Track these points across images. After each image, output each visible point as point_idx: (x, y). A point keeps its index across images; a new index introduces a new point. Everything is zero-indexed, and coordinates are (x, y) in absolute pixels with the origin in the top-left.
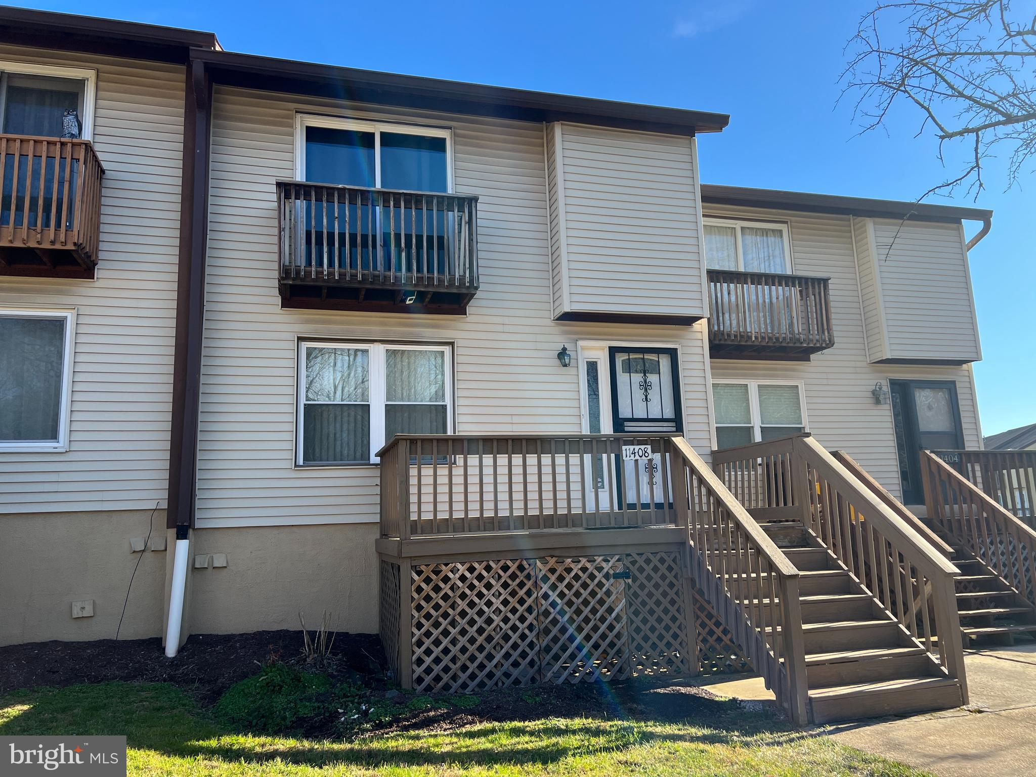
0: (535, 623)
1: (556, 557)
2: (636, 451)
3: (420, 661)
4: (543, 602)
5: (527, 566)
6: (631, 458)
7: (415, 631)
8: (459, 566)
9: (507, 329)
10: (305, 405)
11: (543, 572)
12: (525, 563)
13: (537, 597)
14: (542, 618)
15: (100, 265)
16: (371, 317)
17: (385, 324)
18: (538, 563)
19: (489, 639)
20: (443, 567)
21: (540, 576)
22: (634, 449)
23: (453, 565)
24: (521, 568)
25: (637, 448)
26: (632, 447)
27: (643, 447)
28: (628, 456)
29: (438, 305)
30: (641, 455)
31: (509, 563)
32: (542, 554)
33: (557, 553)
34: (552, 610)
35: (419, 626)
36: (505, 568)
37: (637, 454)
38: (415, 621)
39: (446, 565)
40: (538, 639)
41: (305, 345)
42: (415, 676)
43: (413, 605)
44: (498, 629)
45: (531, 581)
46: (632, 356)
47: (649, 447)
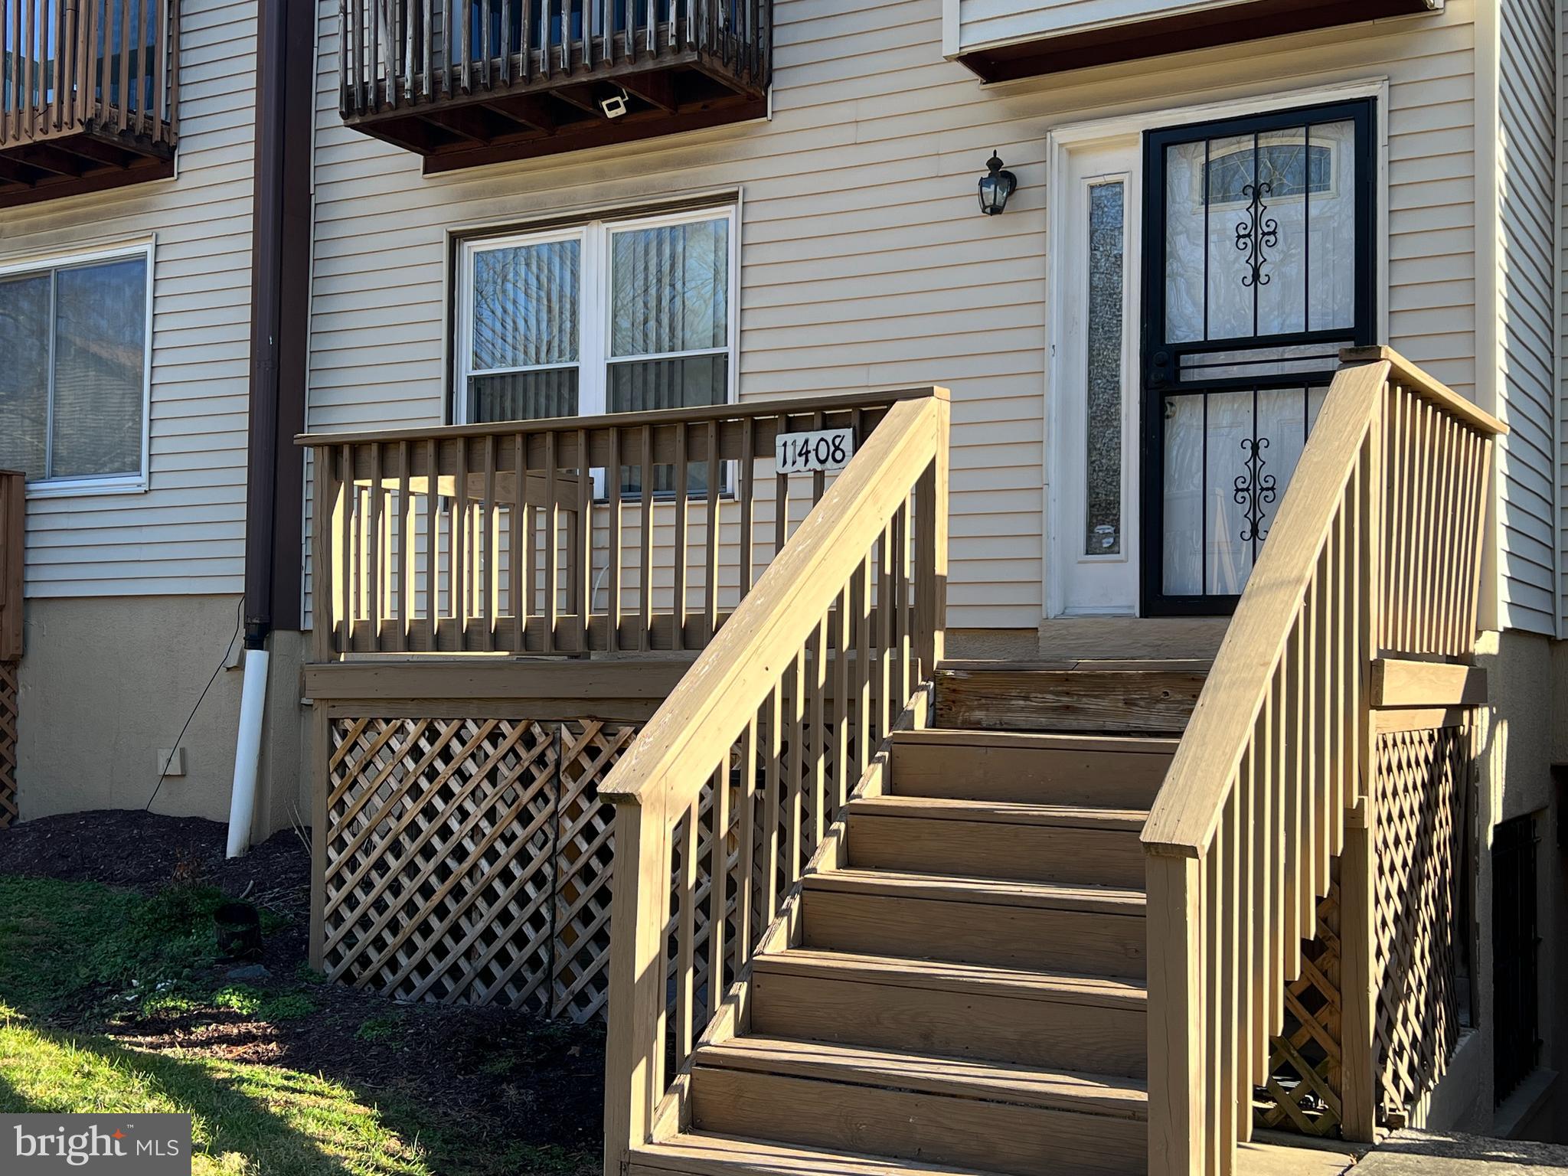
0: (547, 870)
1: (598, 719)
2: (812, 446)
3: (337, 919)
4: (567, 823)
5: (541, 739)
6: (796, 467)
7: (332, 853)
8: (411, 726)
9: (866, 132)
10: (470, 378)
11: (572, 755)
12: (537, 730)
13: (555, 812)
14: (563, 863)
15: (184, 147)
16: (577, 162)
17: (600, 175)
18: (565, 734)
19: (458, 892)
20: (383, 727)
21: (565, 764)
22: (806, 442)
23: (399, 723)
24: (529, 741)
25: (814, 437)
26: (800, 437)
27: (829, 435)
28: (789, 461)
29: (701, 104)
30: (822, 457)
31: (505, 727)
32: (571, 710)
33: (603, 711)
34: (584, 846)
35: (340, 844)
36: (494, 737)
37: (812, 456)
38: (332, 835)
39: (387, 721)
40: (553, 910)
41: (470, 249)
42: (327, 947)
43: (332, 800)
44: (479, 873)
45: (547, 771)
46: (1221, 149)
47: (848, 433)
